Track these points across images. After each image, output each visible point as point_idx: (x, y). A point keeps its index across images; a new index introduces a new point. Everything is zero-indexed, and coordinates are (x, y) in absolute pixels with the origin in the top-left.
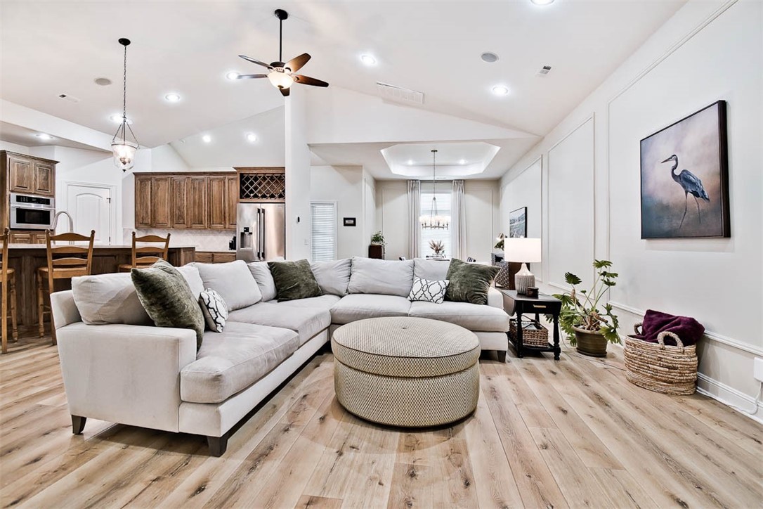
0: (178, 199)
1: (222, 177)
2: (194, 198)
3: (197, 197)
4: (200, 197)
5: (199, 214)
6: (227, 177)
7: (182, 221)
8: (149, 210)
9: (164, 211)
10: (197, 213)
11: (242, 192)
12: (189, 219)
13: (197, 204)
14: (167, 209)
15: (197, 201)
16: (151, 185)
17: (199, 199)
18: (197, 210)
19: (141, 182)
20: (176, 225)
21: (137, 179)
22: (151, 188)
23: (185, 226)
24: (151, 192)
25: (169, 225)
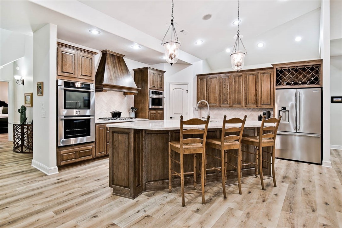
0: (224, 89)
1: (256, 72)
2: (235, 87)
3: (237, 87)
4: (239, 87)
5: (238, 97)
6: (259, 72)
7: (226, 102)
8: (206, 96)
9: (215, 96)
10: (236, 97)
11: (277, 82)
12: (231, 101)
13: (237, 91)
14: (217, 95)
15: (237, 89)
16: (207, 81)
17: (238, 88)
18: (236, 95)
19: (201, 80)
20: (222, 105)
21: (199, 78)
22: (207, 83)
23: (228, 105)
24: (207, 85)
25: (218, 104)
